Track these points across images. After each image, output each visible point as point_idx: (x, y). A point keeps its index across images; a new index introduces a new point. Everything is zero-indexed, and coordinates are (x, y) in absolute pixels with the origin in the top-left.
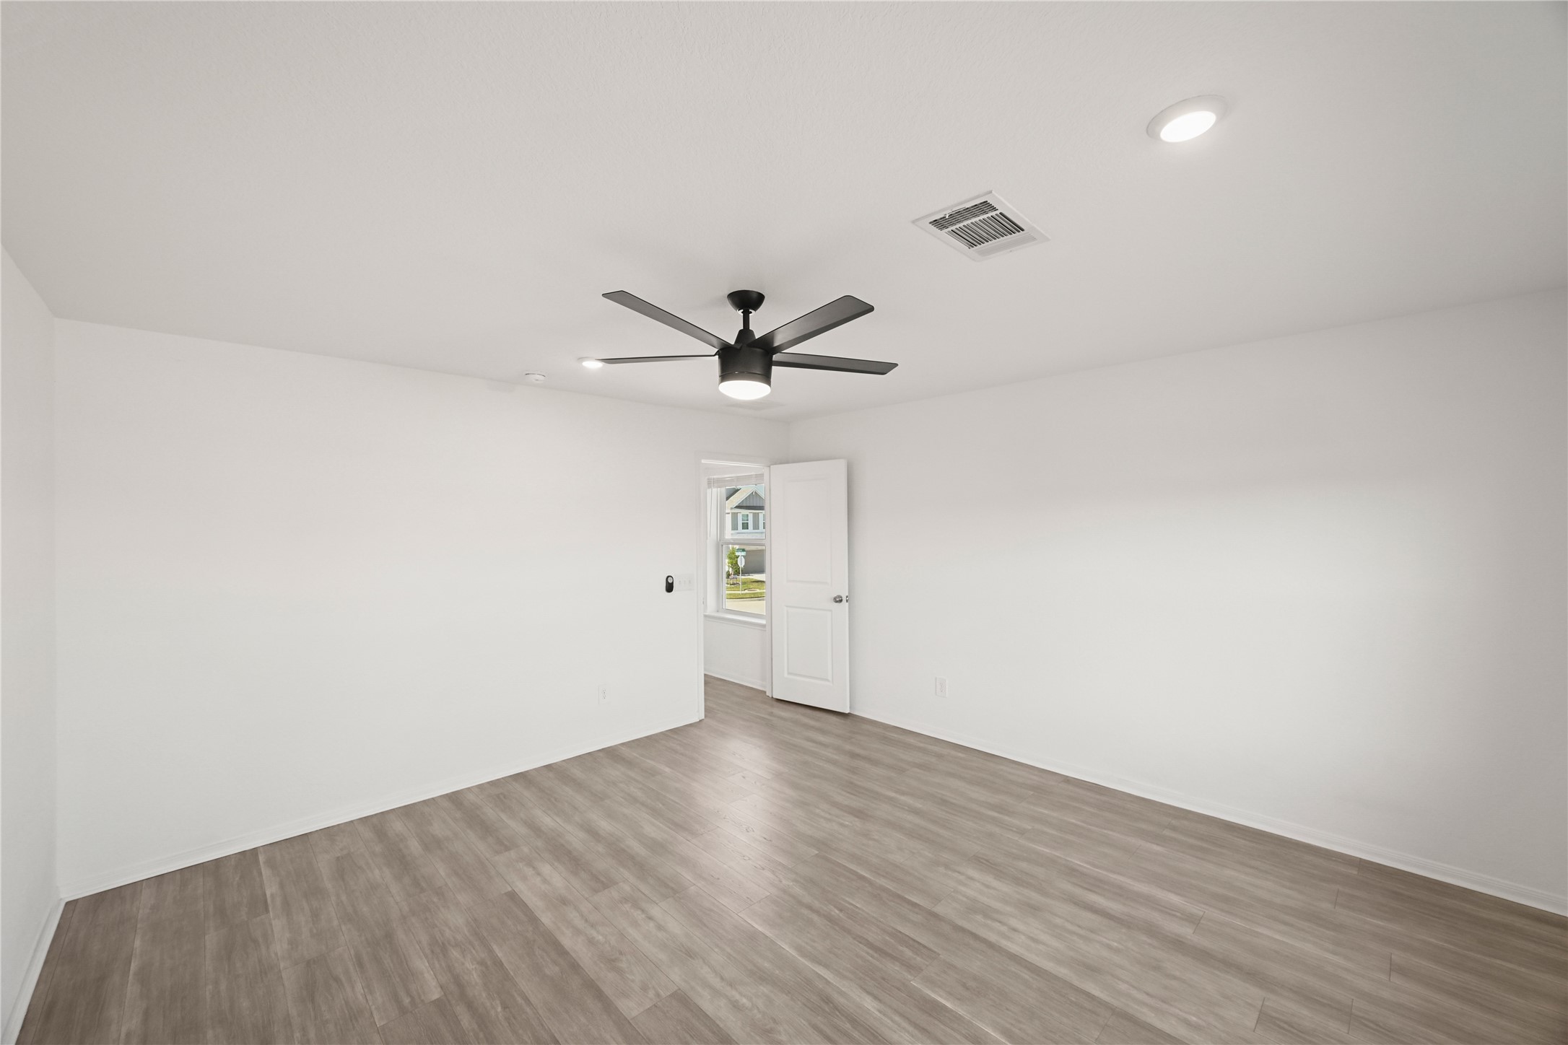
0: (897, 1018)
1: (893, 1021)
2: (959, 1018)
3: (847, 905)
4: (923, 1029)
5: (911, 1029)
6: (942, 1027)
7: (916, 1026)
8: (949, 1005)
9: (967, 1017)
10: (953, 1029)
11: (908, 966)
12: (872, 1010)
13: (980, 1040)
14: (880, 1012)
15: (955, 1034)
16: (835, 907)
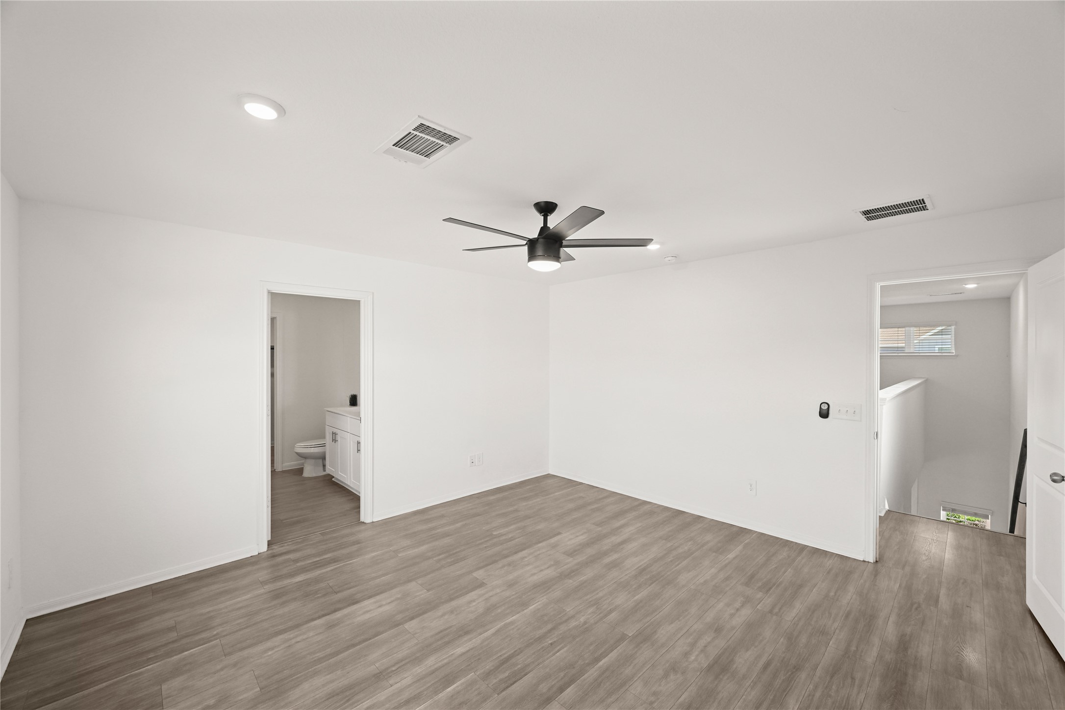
0: (445, 661)
1: (444, 659)
2: (436, 692)
3: (558, 648)
4: (434, 672)
5: (436, 666)
6: (433, 682)
7: (437, 670)
8: (449, 689)
9: (436, 698)
10: (429, 687)
11: (488, 675)
12: (455, 651)
13: (416, 700)
14: (452, 654)
15: (425, 687)
16: (555, 642)
